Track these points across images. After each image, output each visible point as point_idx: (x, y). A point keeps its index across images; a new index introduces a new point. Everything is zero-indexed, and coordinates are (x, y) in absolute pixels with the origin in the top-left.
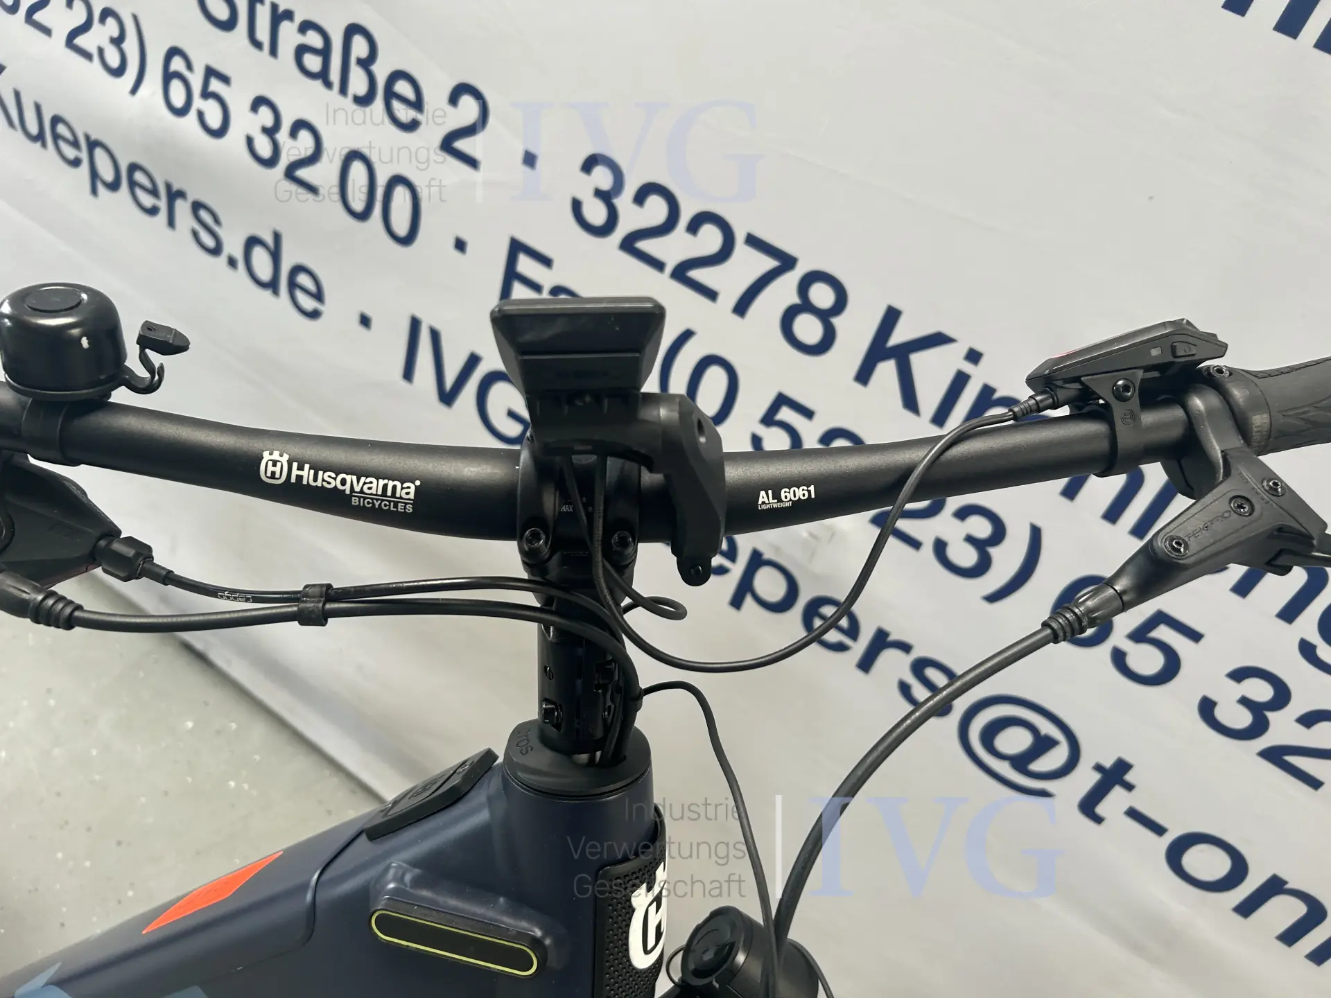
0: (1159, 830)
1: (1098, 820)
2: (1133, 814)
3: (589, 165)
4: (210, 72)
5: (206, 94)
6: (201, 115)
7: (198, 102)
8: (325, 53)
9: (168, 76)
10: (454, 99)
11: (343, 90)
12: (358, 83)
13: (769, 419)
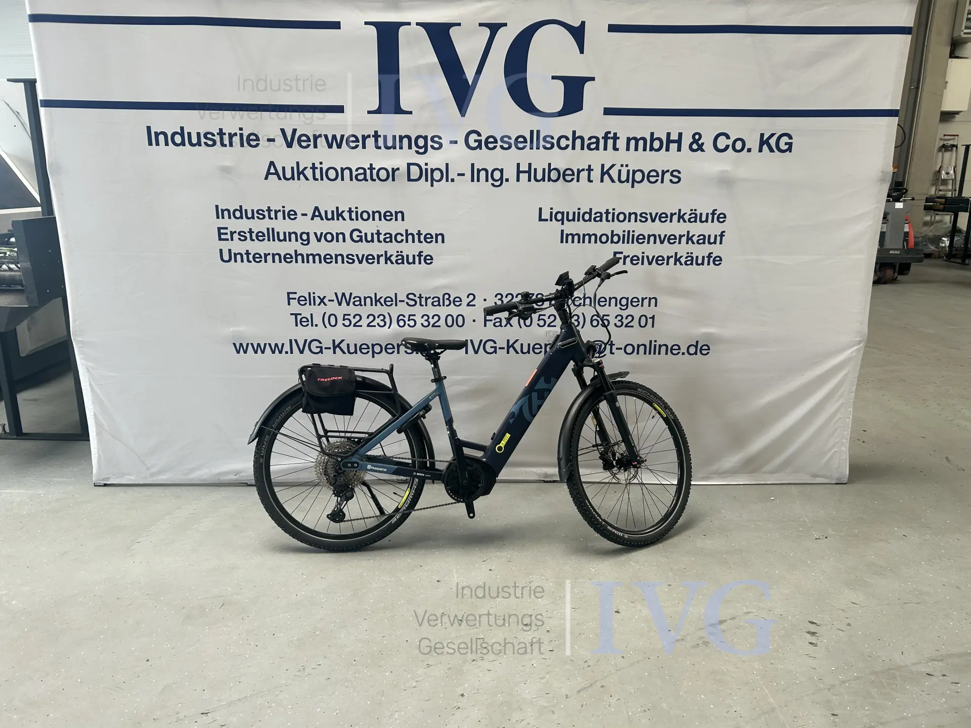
0: (621, 349)
1: (614, 354)
2: (617, 349)
3: (496, 296)
4: (410, 316)
5: (409, 320)
6: (409, 325)
7: (407, 322)
8: (439, 301)
9: (398, 321)
10: (468, 297)
11: (444, 305)
12: (447, 302)
13: (539, 320)
